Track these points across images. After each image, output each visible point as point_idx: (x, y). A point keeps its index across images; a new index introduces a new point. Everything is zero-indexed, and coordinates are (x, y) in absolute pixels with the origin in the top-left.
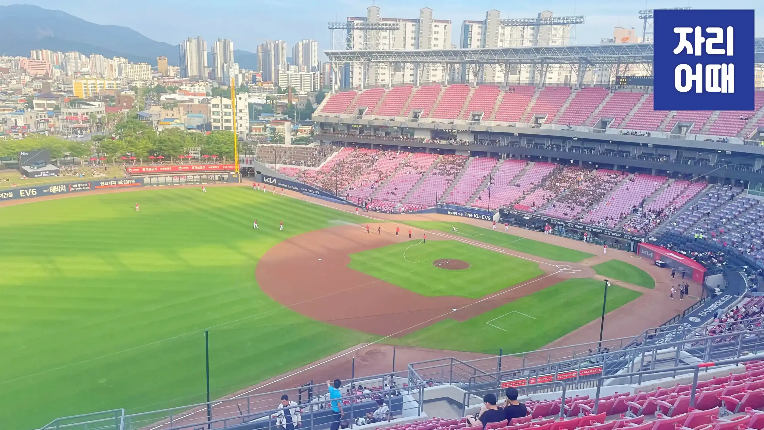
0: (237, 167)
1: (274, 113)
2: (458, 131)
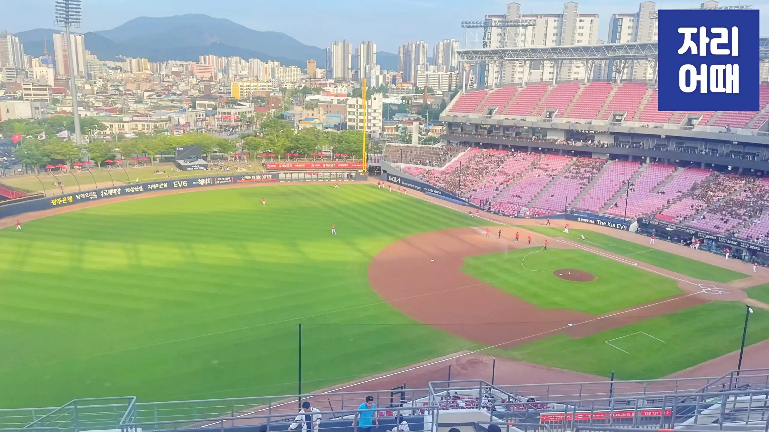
0: (365, 166)
1: (409, 113)
2: (595, 132)
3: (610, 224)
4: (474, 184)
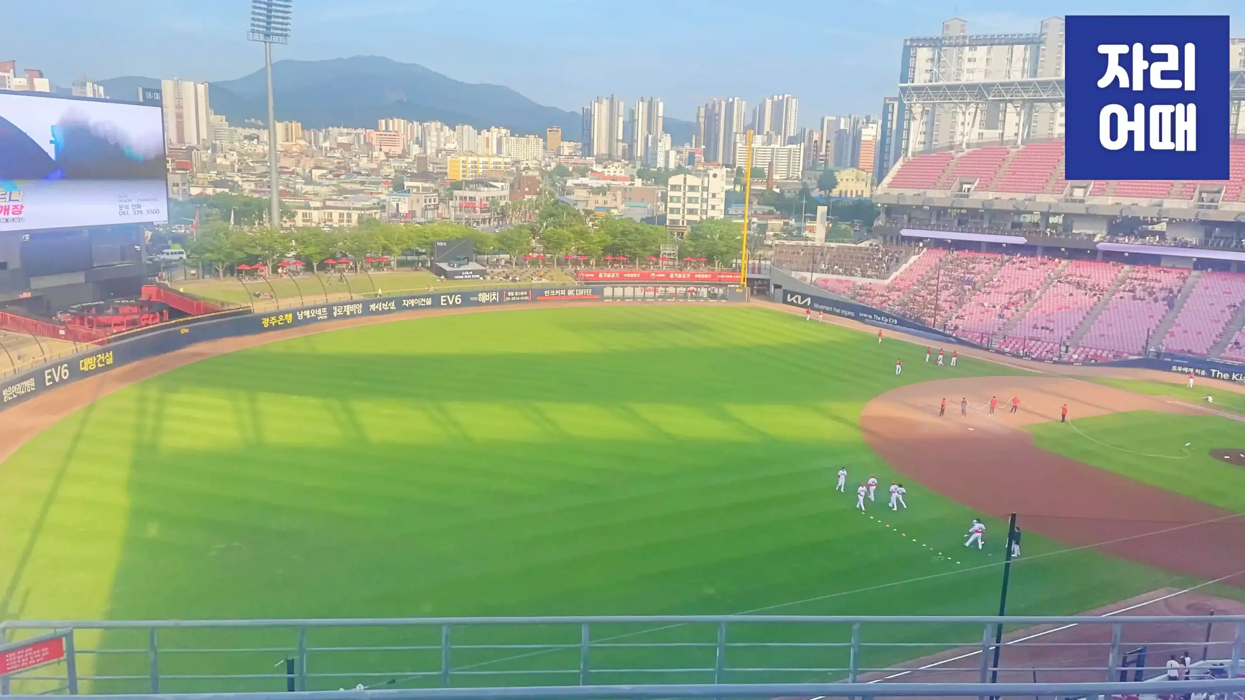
2: (1171, 220)
3: (1238, 377)
4: (953, 307)
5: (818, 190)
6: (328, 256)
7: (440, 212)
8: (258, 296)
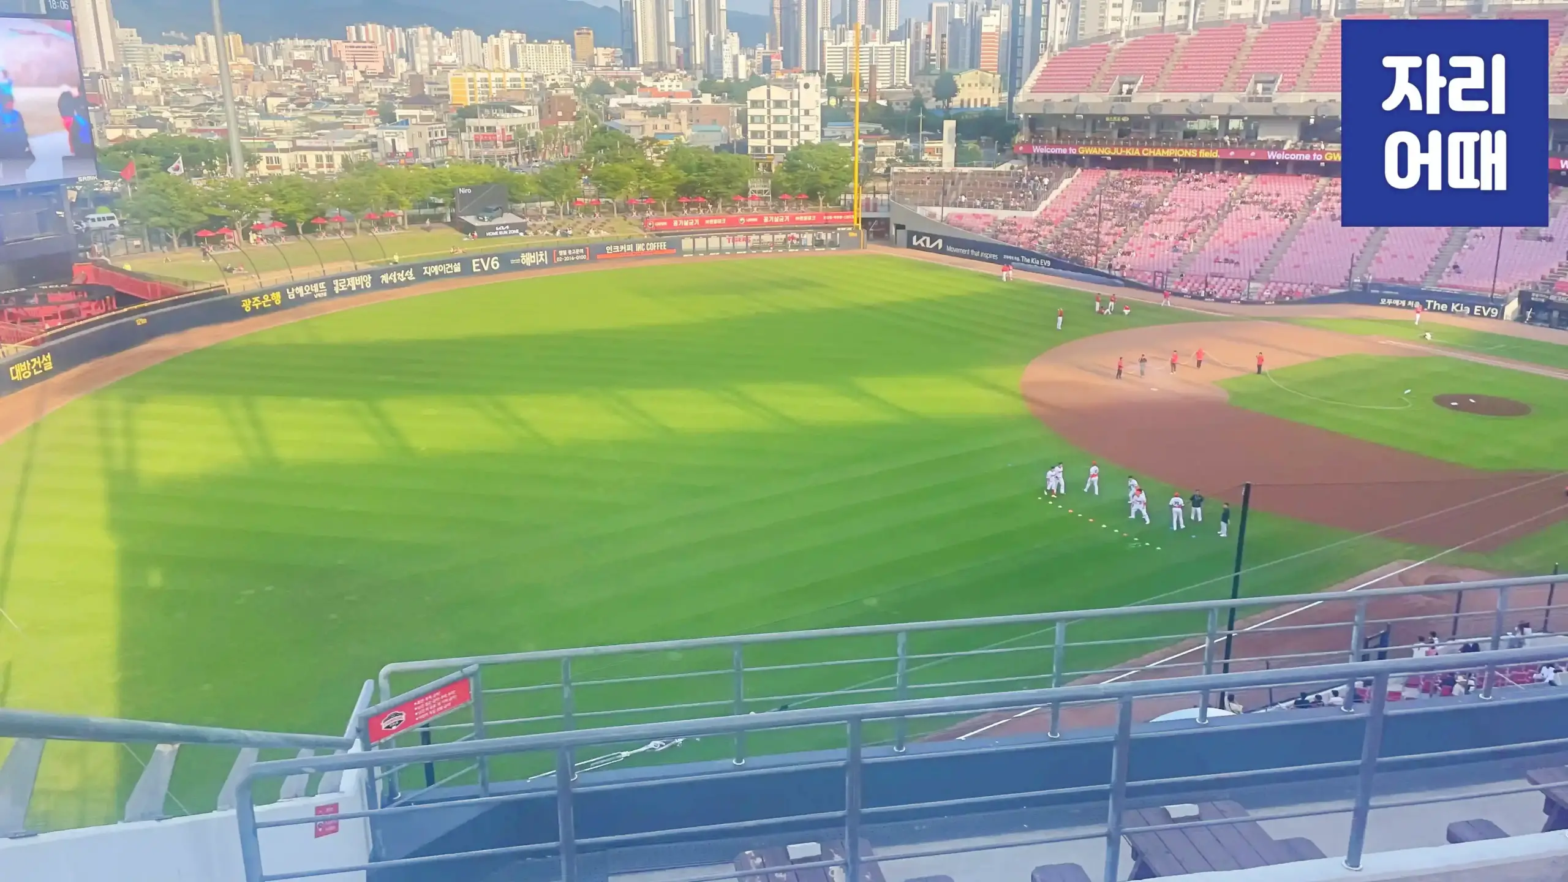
0: (858, 214)
3: (1459, 308)
4: (1117, 241)
5: (934, 99)
6: (317, 213)
7: (450, 148)
8: (230, 270)
